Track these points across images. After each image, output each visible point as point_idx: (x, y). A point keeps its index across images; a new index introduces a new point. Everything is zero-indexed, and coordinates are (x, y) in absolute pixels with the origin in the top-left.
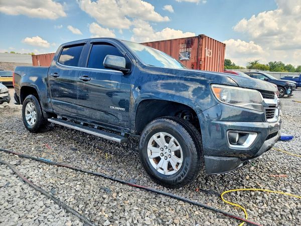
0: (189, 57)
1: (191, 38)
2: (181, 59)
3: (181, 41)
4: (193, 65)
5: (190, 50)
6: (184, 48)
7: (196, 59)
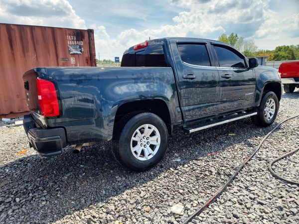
0: (81, 51)
1: (80, 30)
2: (71, 53)
3: (67, 31)
4: (87, 60)
5: (82, 43)
6: (73, 40)
7: (89, 54)
